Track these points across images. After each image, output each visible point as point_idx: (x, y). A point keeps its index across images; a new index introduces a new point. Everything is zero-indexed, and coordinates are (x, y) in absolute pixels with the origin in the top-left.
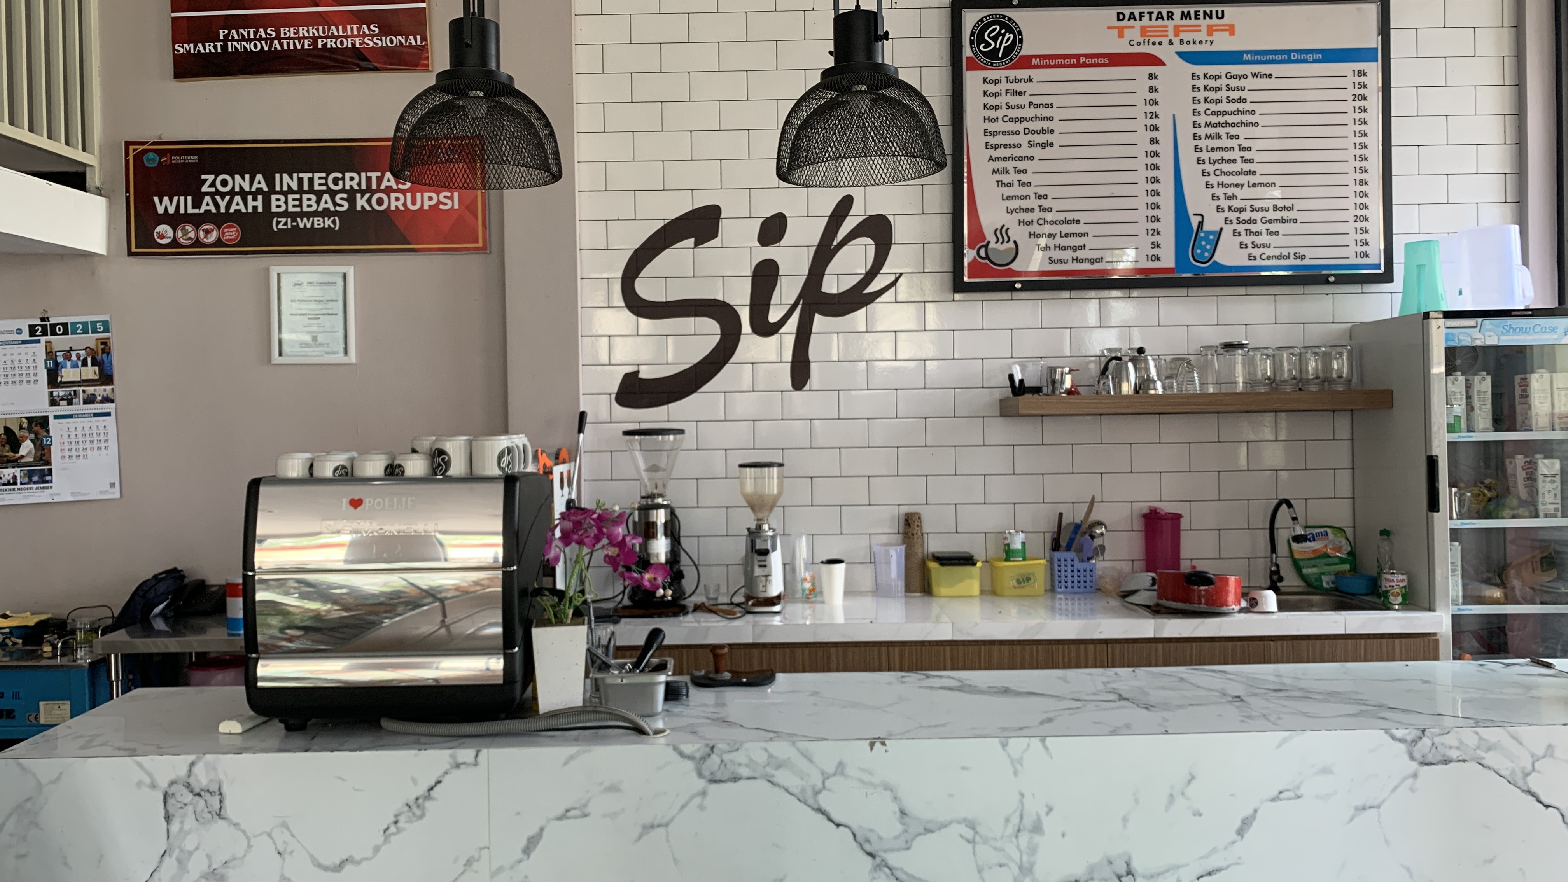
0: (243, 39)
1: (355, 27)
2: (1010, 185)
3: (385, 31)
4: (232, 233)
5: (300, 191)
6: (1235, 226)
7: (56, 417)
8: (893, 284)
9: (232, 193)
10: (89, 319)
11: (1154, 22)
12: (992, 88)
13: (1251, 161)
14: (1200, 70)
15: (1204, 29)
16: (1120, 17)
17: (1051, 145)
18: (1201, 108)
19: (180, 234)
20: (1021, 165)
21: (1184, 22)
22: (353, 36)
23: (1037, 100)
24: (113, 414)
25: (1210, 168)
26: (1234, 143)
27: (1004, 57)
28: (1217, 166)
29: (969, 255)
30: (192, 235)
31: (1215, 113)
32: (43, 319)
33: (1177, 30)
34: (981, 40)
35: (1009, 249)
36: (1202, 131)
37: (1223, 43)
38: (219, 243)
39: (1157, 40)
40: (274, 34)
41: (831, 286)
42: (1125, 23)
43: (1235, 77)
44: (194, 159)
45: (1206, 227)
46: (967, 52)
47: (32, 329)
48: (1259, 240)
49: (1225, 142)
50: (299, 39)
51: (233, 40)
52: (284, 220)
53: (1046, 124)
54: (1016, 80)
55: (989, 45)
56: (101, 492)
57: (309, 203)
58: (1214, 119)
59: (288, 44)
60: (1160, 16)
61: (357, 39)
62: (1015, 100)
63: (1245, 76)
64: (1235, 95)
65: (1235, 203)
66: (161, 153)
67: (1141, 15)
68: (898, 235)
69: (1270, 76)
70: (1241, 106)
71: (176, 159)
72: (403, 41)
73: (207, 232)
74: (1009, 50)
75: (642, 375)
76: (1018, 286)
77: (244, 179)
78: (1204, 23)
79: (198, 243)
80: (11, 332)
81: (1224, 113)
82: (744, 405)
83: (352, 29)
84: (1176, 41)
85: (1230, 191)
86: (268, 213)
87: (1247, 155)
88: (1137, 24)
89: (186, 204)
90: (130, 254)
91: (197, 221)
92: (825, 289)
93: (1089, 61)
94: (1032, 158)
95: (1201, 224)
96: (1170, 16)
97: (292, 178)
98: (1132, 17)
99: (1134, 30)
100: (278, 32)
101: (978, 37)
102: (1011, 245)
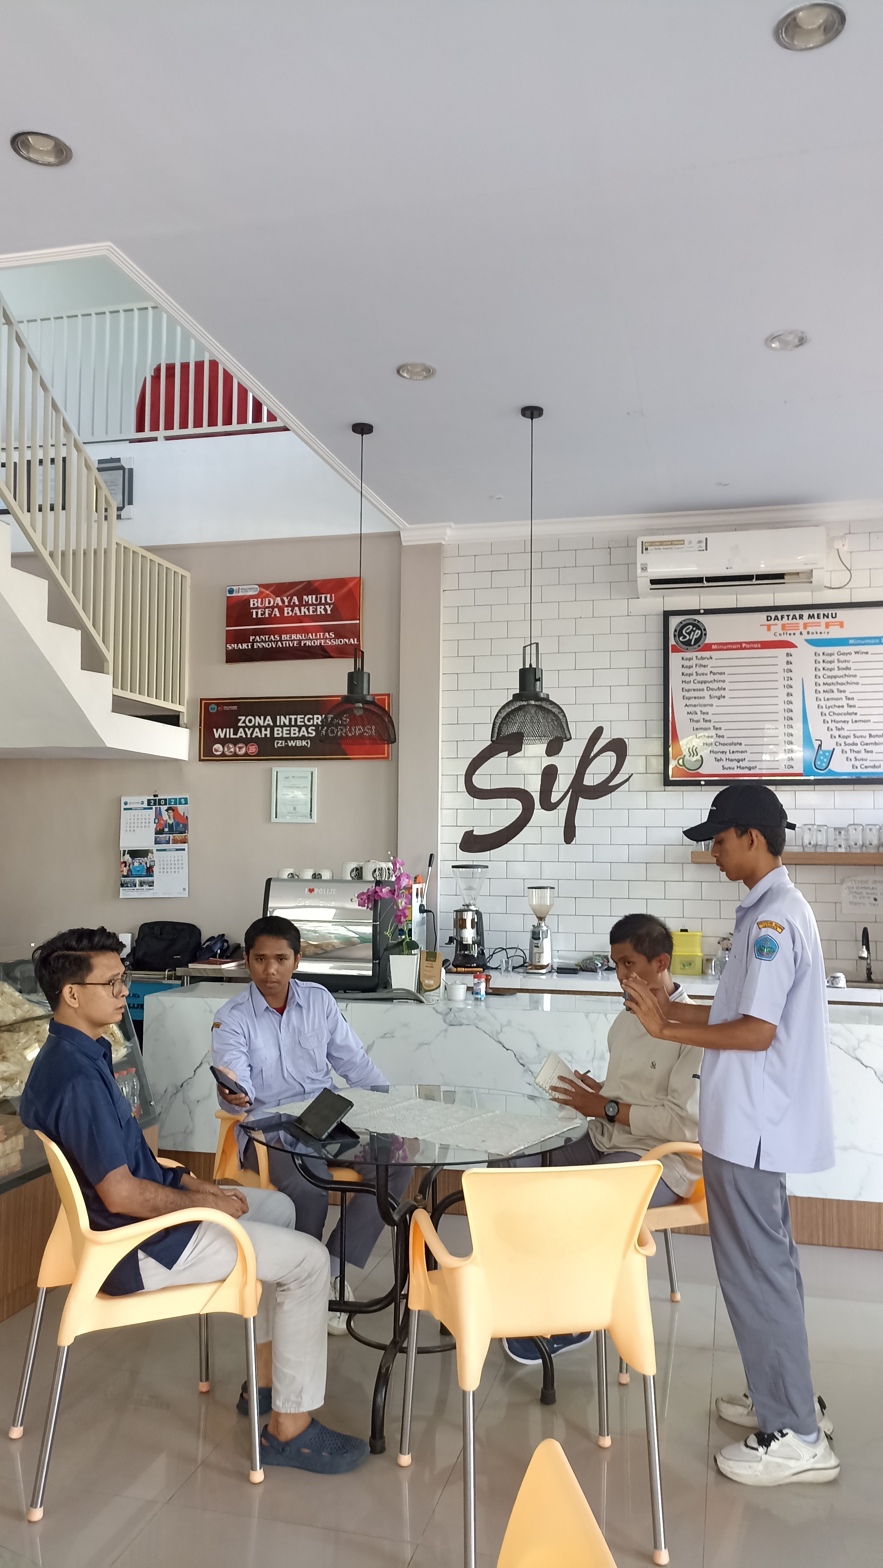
0: (262, 641)
1: (322, 634)
2: (698, 721)
3: (338, 636)
4: (253, 749)
5: (290, 725)
6: (843, 747)
7: (157, 850)
8: (627, 780)
9: (254, 727)
10: (178, 797)
11: (790, 621)
12: (687, 663)
13: (854, 706)
14: (820, 650)
15: (823, 625)
16: (769, 619)
17: (724, 697)
18: (821, 673)
19: (226, 749)
20: (704, 709)
21: (811, 620)
22: (320, 639)
23: (714, 670)
24: (186, 850)
25: (826, 711)
26: (843, 695)
27: (695, 644)
28: (831, 709)
29: (672, 764)
30: (232, 750)
31: (829, 677)
32: (155, 796)
33: (805, 626)
34: (681, 634)
35: (696, 761)
36: (821, 688)
37: (835, 633)
38: (246, 754)
39: (792, 632)
40: (278, 638)
41: (589, 780)
42: (772, 622)
43: (843, 654)
44: (235, 708)
45: (823, 748)
46: (672, 642)
47: (149, 801)
48: (859, 756)
49: (836, 695)
50: (292, 641)
51: (257, 642)
52: (280, 742)
53: (720, 685)
54: (702, 658)
55: (685, 637)
56: (180, 893)
57: (294, 732)
58: (829, 681)
59: (286, 643)
60: (794, 617)
61: (322, 641)
62: (701, 670)
63: (850, 654)
64: (843, 665)
65: (842, 733)
66: (218, 705)
67: (782, 617)
68: (630, 751)
69: (867, 653)
70: (847, 672)
71: (226, 708)
72: (347, 641)
73: (240, 748)
74: (698, 640)
75: (474, 833)
76: (703, 783)
77: (260, 718)
78: (823, 621)
79: (235, 755)
80: (138, 803)
81: (835, 677)
82: (534, 852)
83: (320, 635)
84: (804, 632)
85: (839, 725)
86: (273, 738)
87: (851, 703)
88: (780, 623)
89: (229, 733)
90: (200, 760)
91: (235, 742)
92: (585, 783)
93: (748, 646)
94: (712, 705)
95: (820, 746)
96: (801, 617)
97: (286, 718)
98: (776, 618)
99: (777, 627)
100: (281, 637)
101: (679, 633)
102: (698, 757)
